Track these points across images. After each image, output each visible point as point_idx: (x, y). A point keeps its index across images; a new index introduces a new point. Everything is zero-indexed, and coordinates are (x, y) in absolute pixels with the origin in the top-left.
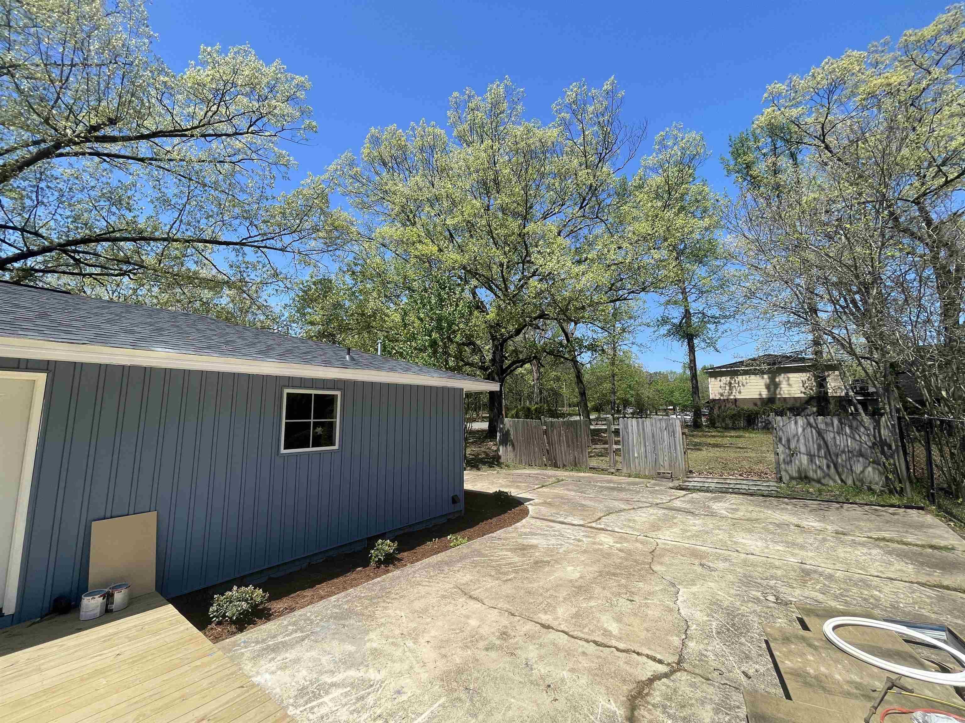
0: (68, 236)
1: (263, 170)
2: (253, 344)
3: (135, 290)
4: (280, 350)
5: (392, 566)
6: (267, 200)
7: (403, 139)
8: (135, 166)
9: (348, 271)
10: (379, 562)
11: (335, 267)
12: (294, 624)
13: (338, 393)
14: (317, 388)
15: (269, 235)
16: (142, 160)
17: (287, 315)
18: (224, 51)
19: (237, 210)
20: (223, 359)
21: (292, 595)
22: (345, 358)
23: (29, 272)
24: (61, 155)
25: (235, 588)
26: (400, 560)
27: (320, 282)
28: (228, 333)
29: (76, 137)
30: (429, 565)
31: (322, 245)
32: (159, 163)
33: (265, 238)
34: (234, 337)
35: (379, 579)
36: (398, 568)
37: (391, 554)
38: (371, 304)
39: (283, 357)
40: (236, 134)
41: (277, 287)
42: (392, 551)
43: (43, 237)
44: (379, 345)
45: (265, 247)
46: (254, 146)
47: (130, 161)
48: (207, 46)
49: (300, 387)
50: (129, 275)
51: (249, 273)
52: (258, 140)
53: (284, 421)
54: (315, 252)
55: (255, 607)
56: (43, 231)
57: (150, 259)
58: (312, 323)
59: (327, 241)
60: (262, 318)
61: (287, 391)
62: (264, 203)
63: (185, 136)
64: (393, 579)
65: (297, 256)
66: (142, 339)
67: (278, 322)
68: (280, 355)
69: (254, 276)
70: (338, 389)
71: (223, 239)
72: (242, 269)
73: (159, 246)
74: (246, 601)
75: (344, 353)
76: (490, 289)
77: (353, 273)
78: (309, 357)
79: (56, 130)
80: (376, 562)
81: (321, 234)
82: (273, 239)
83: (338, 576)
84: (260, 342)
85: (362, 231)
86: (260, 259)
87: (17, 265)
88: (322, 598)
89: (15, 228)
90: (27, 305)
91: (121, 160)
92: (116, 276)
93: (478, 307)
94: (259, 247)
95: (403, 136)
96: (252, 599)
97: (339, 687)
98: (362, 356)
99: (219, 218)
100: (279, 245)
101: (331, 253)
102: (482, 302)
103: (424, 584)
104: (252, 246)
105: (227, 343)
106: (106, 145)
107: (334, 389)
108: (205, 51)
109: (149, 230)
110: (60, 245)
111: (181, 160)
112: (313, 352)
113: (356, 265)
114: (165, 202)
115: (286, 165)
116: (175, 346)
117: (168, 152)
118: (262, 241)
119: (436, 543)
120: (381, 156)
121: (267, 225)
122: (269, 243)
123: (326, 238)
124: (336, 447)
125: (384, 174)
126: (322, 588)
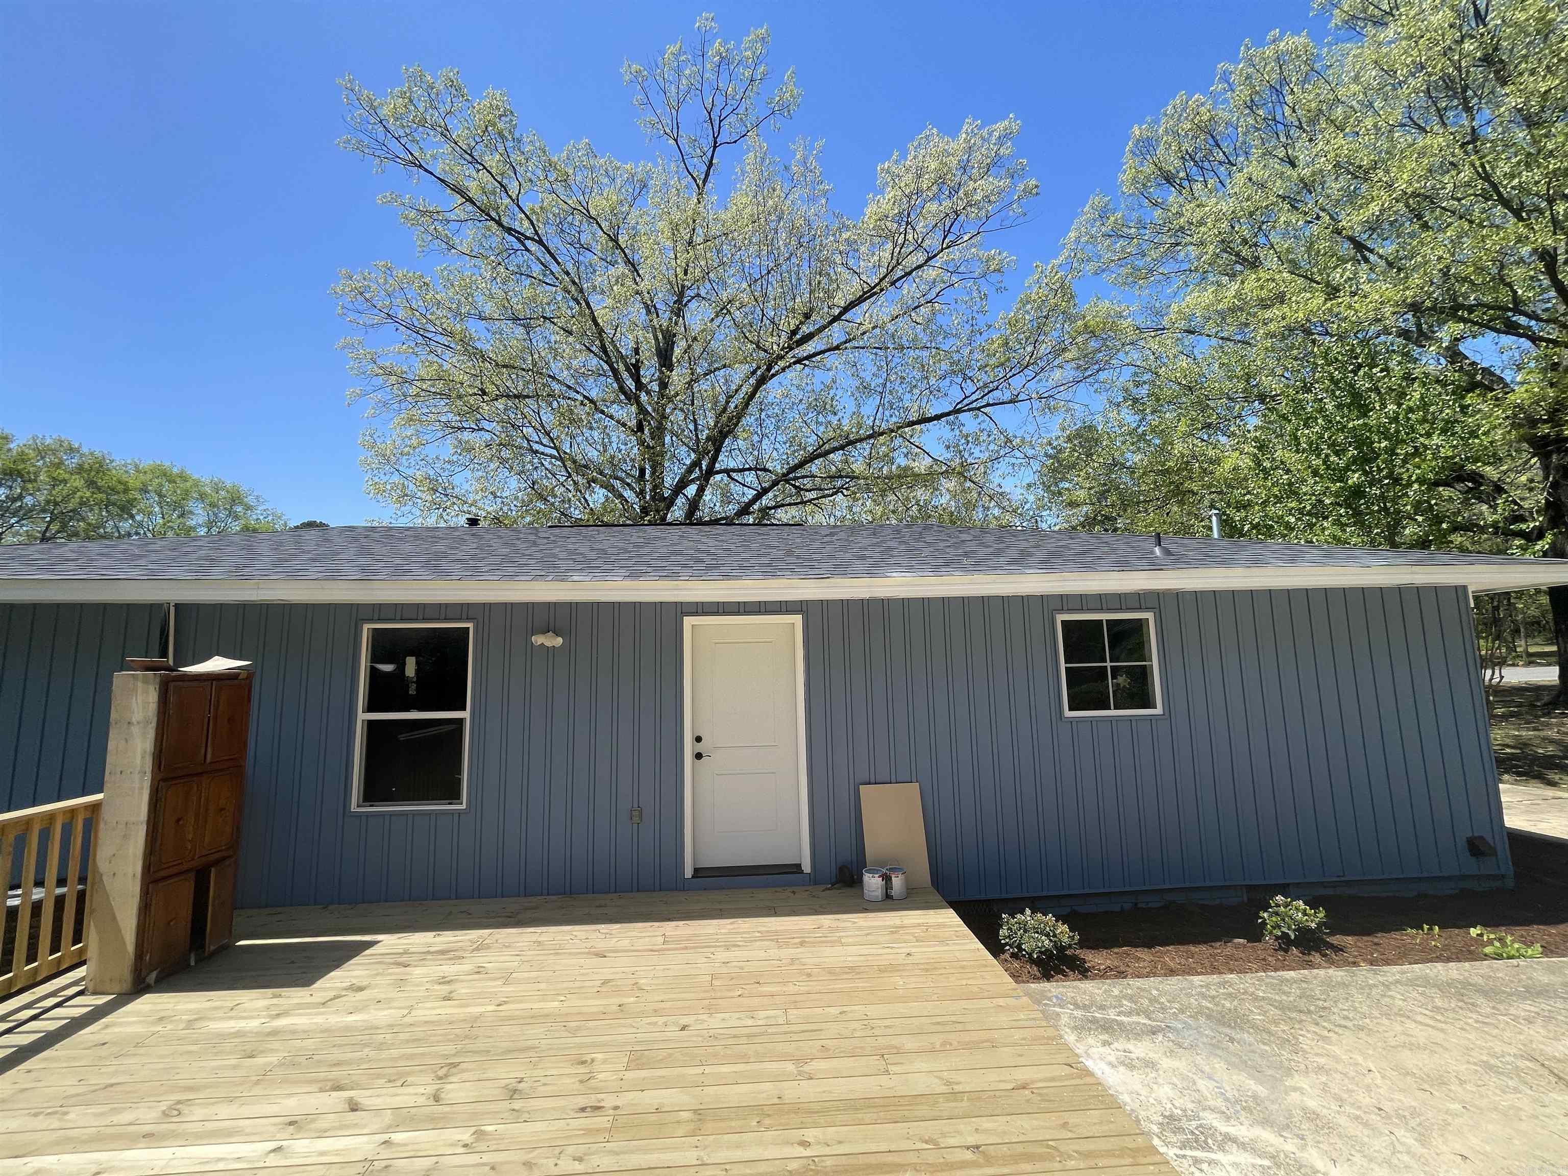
0: (788, 464)
1: (970, 293)
2: (998, 553)
3: (850, 508)
4: (1040, 555)
5: (1317, 955)
6: (981, 334)
7: (1202, 110)
8: (832, 359)
9: (1125, 400)
10: (1285, 942)
11: (1100, 402)
12: (1131, 999)
13: (1149, 616)
14: (1110, 610)
15: (991, 385)
16: (837, 348)
17: (1031, 498)
18: (904, 155)
19: (945, 366)
20: (968, 578)
21: (1116, 950)
22: (1152, 552)
23: (765, 511)
24: (773, 376)
25: (1028, 911)
26: (1338, 949)
27: (1078, 435)
28: (963, 541)
29: (782, 350)
30: (1426, 982)
31: (1073, 372)
32: (855, 343)
33: (986, 391)
34: (971, 546)
35: (1292, 973)
36: (1332, 963)
37: (1310, 930)
38: (1179, 448)
39: (1048, 563)
40: (929, 259)
41: (1013, 460)
42: (1313, 925)
43: (770, 471)
44: (1214, 519)
45: (988, 405)
46: (952, 264)
47: (827, 354)
48: (883, 163)
49: (1081, 610)
50: (842, 492)
51: (972, 451)
52: (955, 253)
53: (1063, 666)
54: (1062, 388)
55: (1061, 949)
56: (769, 466)
57: (858, 467)
58: (1072, 504)
59: (1081, 363)
60: (996, 512)
61: (1060, 618)
62: (979, 340)
63: (875, 294)
64: (1328, 984)
65: (1036, 404)
66: (875, 565)
67: (1021, 514)
68: (1042, 562)
69: (978, 453)
70: (1148, 609)
71: (933, 412)
72: (961, 448)
73: (865, 447)
74: (1047, 935)
75: (1149, 544)
76: (1511, 329)
77: (1135, 401)
78: (1090, 559)
79: (766, 351)
80: (1277, 938)
81: (1068, 355)
82: (997, 388)
83: (1196, 941)
84: (1008, 547)
85: (1140, 321)
86: (983, 426)
87: (756, 507)
88: (1172, 972)
89: (750, 469)
90: (777, 544)
91: (818, 358)
92: (832, 495)
93: (1472, 386)
94: (979, 409)
95: (1203, 104)
96: (1055, 936)
97: (1245, 1149)
98: (1183, 545)
99: (924, 385)
100: (1007, 396)
101: (1091, 380)
102: (1486, 371)
103: (1419, 1018)
104: (969, 410)
105: (966, 555)
106: (804, 347)
107: (1140, 609)
108: (882, 169)
109: (854, 430)
110: (784, 475)
111: (873, 328)
112: (1091, 550)
113: (1138, 385)
114: (865, 388)
115: (999, 271)
116: (910, 568)
117: (861, 324)
118: (982, 397)
119: (1436, 936)
120: (1160, 169)
121: (986, 372)
122: (990, 398)
123: (1079, 359)
124: (1159, 710)
125: (1171, 199)
126: (1171, 955)
